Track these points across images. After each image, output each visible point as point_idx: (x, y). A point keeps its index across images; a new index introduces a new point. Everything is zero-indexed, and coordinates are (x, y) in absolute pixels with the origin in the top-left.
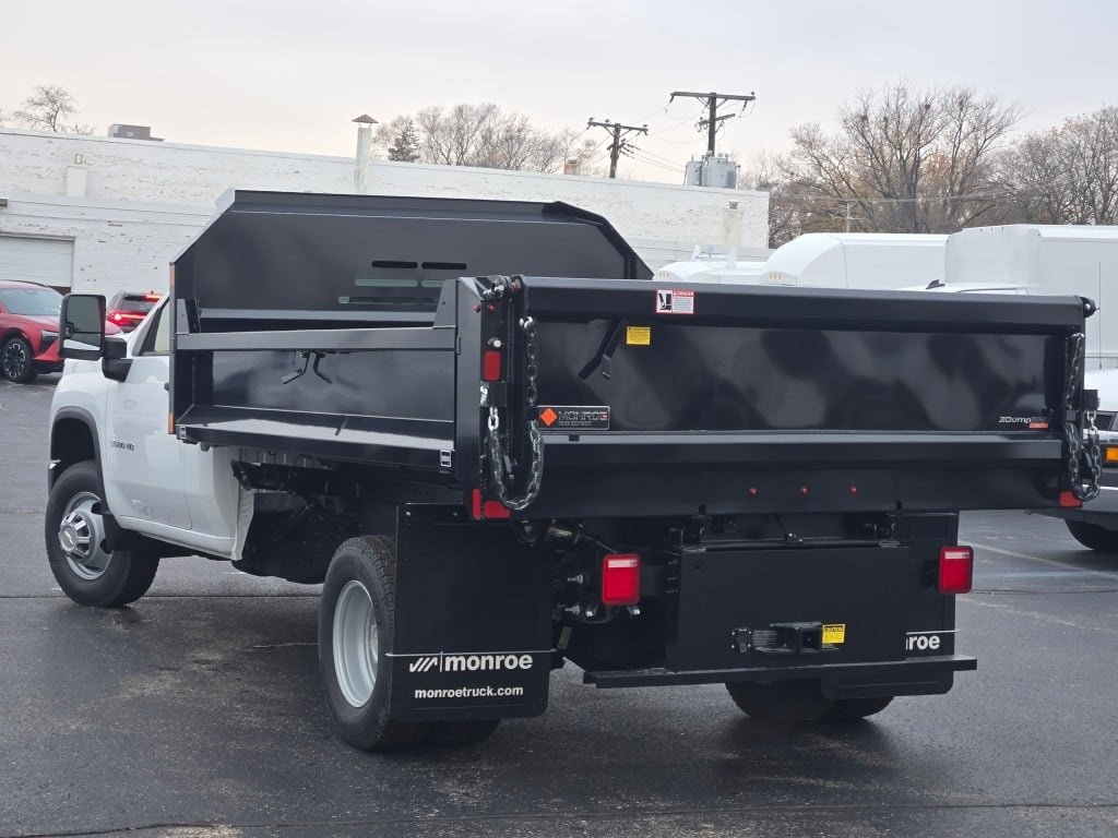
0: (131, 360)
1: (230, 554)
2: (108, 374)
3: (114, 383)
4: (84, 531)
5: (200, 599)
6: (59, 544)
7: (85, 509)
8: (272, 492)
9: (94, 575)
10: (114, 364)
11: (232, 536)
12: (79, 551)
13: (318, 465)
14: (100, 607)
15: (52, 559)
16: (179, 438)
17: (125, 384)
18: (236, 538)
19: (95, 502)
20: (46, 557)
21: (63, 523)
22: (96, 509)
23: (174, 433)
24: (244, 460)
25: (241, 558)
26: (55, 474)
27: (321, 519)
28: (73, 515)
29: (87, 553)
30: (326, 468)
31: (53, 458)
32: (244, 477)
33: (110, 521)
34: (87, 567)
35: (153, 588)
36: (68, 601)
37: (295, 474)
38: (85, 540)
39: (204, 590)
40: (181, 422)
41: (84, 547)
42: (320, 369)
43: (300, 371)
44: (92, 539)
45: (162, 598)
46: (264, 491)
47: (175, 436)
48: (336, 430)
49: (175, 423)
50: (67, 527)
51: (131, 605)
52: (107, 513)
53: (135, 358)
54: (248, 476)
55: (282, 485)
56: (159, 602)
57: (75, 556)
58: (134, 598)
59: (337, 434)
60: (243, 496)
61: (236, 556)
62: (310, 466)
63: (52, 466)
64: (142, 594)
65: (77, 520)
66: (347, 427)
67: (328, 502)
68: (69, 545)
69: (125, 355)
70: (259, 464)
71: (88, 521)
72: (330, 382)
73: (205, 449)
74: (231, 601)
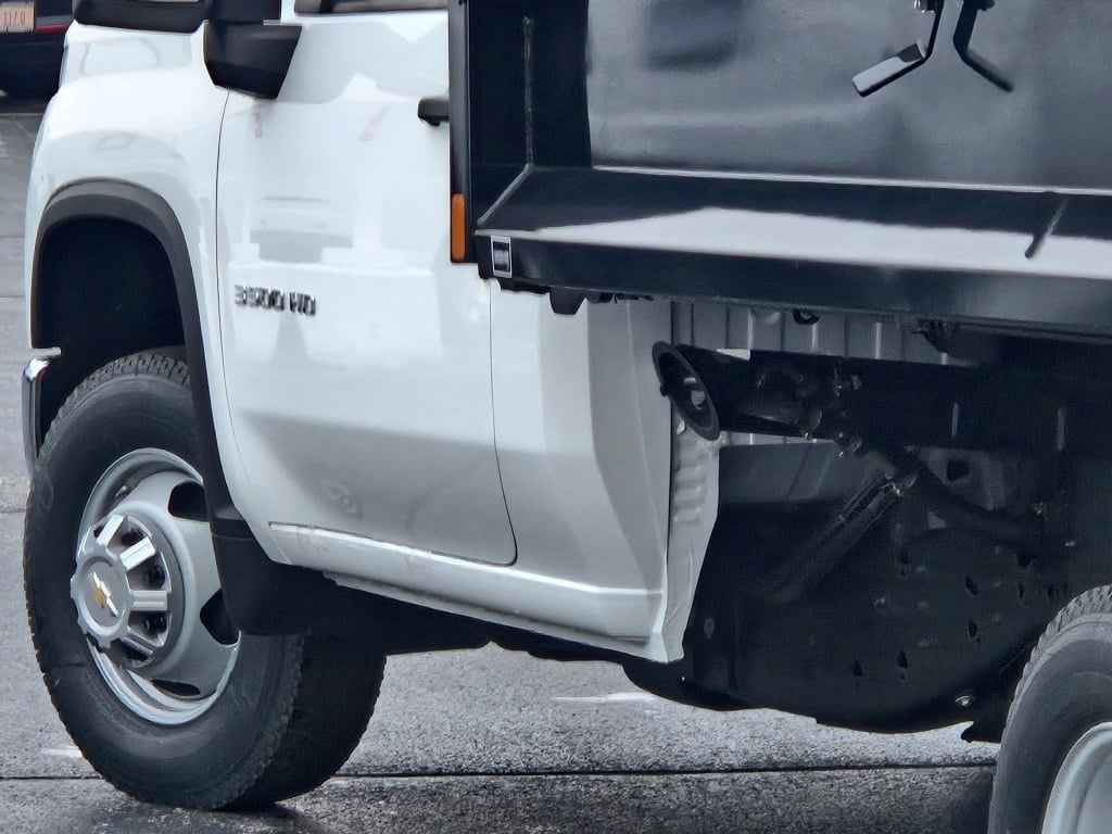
0: (296, 30)
1: (642, 642)
2: (223, 74)
3: (241, 102)
4: (150, 574)
5: (507, 784)
6: (75, 611)
7: (150, 502)
8: (775, 440)
9: (183, 711)
10: (244, 45)
11: (651, 581)
12: (135, 636)
13: (921, 352)
14: (207, 809)
15: (50, 659)
16: (485, 274)
17: (280, 107)
18: (663, 591)
19: (179, 480)
20: (31, 652)
21: (83, 549)
22: (184, 503)
23: (468, 258)
24: (686, 340)
25: (679, 654)
26: (49, 394)
27: (935, 522)
28: (113, 523)
29: (161, 641)
30: (944, 359)
31: (40, 341)
32: (698, 397)
33: (235, 540)
34: (158, 684)
35: (366, 748)
36: (102, 791)
37: (856, 381)
38: (153, 599)
39: (514, 756)
40: (494, 224)
41: (152, 621)
42: (974, 45)
43: (909, 53)
44: (177, 598)
45: (388, 783)
46: (751, 439)
47: (473, 269)
48: (1027, 240)
49: (471, 225)
50: (97, 559)
51: (299, 804)
52: (224, 515)
53: (308, 22)
54: (710, 391)
55: (817, 418)
56: (382, 793)
57: (123, 652)
58: (308, 782)
59: (1030, 253)
60: (685, 455)
61: (663, 649)
62: (895, 356)
63: (36, 367)
64: (331, 769)
65: (128, 537)
66: (1065, 230)
67: (956, 469)
68: (106, 617)
69: (276, 14)
70: (744, 354)
71: (162, 540)
72: (1005, 86)
73: (564, 306)
74: (601, 788)
